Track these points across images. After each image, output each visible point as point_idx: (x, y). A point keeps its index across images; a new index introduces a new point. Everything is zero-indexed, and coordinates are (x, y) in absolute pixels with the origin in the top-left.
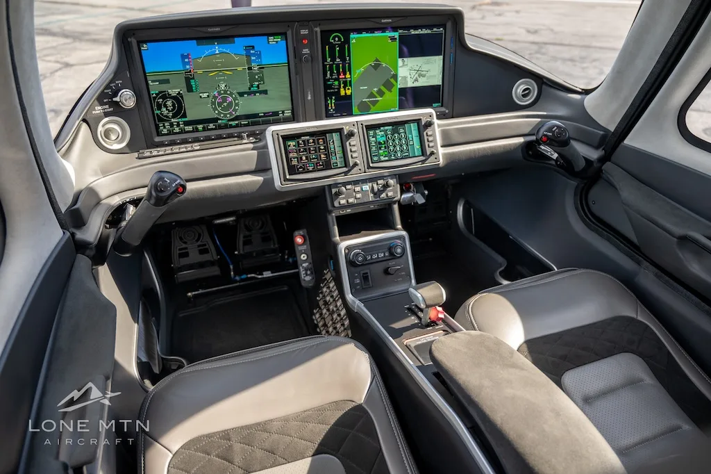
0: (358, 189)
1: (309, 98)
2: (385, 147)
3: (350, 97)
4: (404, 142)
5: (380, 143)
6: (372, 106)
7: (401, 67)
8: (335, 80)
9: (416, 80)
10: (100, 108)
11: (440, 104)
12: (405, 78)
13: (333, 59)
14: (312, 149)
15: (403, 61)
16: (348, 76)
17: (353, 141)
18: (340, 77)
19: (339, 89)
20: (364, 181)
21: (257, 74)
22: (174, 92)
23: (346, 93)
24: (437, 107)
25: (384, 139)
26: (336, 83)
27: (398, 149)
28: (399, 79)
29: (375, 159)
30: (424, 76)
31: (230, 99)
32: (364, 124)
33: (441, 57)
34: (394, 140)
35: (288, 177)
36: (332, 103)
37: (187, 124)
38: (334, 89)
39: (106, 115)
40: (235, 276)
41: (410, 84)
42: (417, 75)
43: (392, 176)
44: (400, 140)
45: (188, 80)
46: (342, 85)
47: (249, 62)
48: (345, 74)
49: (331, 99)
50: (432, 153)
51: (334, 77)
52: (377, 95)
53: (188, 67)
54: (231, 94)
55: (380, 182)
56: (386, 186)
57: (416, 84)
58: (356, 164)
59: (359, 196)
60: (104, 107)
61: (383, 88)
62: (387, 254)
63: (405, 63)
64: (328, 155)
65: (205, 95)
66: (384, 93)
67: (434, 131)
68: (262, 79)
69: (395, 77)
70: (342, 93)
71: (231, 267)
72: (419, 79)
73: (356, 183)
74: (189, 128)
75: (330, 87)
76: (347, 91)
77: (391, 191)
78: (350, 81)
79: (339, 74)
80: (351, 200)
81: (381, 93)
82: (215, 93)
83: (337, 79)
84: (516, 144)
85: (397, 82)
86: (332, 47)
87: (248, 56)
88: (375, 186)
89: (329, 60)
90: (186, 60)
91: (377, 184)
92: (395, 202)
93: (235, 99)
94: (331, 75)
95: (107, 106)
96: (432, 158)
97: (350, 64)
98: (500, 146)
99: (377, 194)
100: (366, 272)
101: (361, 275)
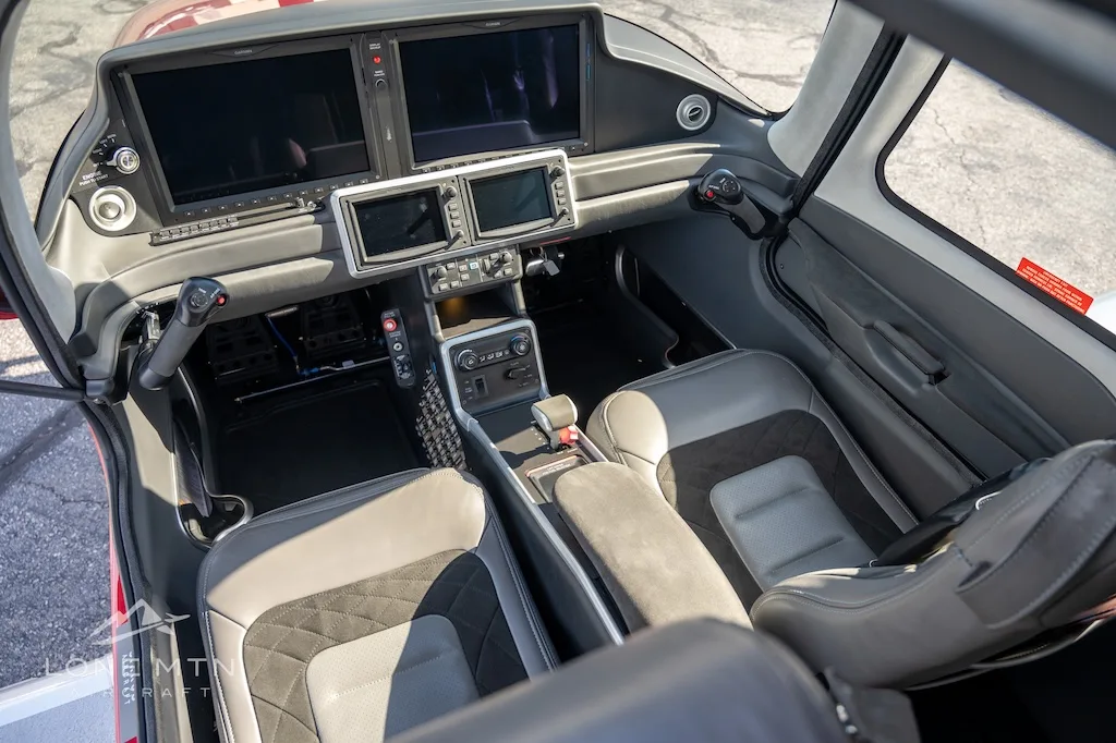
0: (463, 267)
1: (389, 138)
10: (90, 176)
17: (453, 204)
20: (472, 256)
24: (569, 144)
32: (468, 179)
35: (366, 259)
39: (101, 184)
40: (302, 370)
43: (509, 247)
50: (563, 213)
55: (493, 256)
56: (501, 261)
58: (458, 236)
59: (465, 277)
60: (95, 174)
62: (507, 353)
67: (565, 181)
71: (295, 358)
73: (460, 259)
77: (508, 267)
80: (454, 284)
84: (678, 191)
88: (488, 263)
91: (490, 259)
92: (515, 281)
95: (99, 173)
96: (564, 218)
98: (657, 196)
99: (490, 273)
100: (479, 377)
101: (474, 382)
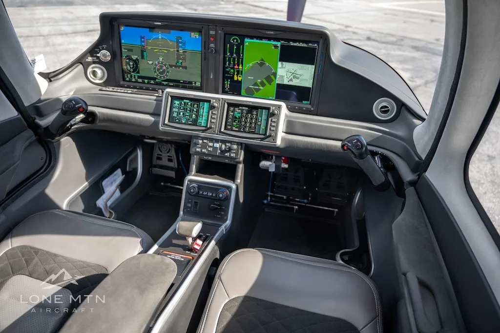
0: (211, 144)
1: (212, 77)
2: (239, 122)
3: (240, 82)
4: (254, 121)
5: (236, 117)
6: (255, 92)
7: (280, 68)
8: (232, 68)
9: (291, 80)
10: (91, 58)
11: (309, 102)
12: (282, 77)
13: (232, 54)
14: (188, 109)
15: (282, 65)
16: (240, 67)
17: (215, 111)
18: (235, 67)
19: (234, 75)
20: (217, 141)
21: (181, 55)
22: (134, 57)
23: (238, 79)
24: (306, 104)
25: (240, 115)
26: (232, 71)
27: (248, 125)
28: (278, 77)
29: (229, 127)
30: (298, 78)
31: (164, 68)
32: (226, 101)
33: (314, 66)
34: (246, 118)
35: (166, 122)
36: (228, 84)
37: (139, 77)
38: (230, 74)
39: (94, 63)
41: (286, 82)
42: (292, 77)
43: (237, 143)
44: (252, 119)
45: (142, 52)
46: (236, 73)
47: (178, 47)
48: (238, 66)
49: (228, 81)
50: (271, 135)
51: (231, 66)
52: (260, 85)
53: (143, 44)
54: (165, 65)
55: (227, 144)
56: (230, 150)
57: (291, 83)
58: (212, 127)
59: (210, 149)
60: (94, 58)
61: (265, 81)
62: (214, 195)
63: (284, 66)
64: (197, 116)
65: (151, 62)
66: (265, 85)
67: (278, 120)
68: (184, 59)
69: (275, 74)
70: (236, 78)
72: (294, 80)
73: (212, 140)
74: (140, 80)
75: (228, 72)
76: (239, 78)
77: (234, 153)
78: (242, 71)
79: (234, 65)
80: (204, 151)
81: (263, 84)
82: (157, 62)
83: (233, 68)
85: (276, 78)
86: (232, 46)
87: (178, 42)
88: (223, 146)
89: (228, 54)
90: (143, 40)
91: (225, 145)
93: (167, 68)
94: (229, 64)
95: (95, 58)
96: (271, 139)
97: (242, 59)
99: (222, 152)
100: (197, 201)
101: (193, 202)
